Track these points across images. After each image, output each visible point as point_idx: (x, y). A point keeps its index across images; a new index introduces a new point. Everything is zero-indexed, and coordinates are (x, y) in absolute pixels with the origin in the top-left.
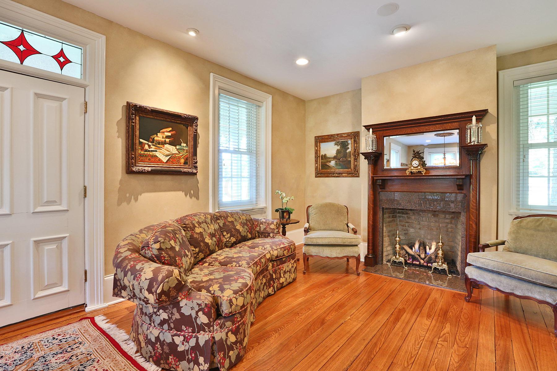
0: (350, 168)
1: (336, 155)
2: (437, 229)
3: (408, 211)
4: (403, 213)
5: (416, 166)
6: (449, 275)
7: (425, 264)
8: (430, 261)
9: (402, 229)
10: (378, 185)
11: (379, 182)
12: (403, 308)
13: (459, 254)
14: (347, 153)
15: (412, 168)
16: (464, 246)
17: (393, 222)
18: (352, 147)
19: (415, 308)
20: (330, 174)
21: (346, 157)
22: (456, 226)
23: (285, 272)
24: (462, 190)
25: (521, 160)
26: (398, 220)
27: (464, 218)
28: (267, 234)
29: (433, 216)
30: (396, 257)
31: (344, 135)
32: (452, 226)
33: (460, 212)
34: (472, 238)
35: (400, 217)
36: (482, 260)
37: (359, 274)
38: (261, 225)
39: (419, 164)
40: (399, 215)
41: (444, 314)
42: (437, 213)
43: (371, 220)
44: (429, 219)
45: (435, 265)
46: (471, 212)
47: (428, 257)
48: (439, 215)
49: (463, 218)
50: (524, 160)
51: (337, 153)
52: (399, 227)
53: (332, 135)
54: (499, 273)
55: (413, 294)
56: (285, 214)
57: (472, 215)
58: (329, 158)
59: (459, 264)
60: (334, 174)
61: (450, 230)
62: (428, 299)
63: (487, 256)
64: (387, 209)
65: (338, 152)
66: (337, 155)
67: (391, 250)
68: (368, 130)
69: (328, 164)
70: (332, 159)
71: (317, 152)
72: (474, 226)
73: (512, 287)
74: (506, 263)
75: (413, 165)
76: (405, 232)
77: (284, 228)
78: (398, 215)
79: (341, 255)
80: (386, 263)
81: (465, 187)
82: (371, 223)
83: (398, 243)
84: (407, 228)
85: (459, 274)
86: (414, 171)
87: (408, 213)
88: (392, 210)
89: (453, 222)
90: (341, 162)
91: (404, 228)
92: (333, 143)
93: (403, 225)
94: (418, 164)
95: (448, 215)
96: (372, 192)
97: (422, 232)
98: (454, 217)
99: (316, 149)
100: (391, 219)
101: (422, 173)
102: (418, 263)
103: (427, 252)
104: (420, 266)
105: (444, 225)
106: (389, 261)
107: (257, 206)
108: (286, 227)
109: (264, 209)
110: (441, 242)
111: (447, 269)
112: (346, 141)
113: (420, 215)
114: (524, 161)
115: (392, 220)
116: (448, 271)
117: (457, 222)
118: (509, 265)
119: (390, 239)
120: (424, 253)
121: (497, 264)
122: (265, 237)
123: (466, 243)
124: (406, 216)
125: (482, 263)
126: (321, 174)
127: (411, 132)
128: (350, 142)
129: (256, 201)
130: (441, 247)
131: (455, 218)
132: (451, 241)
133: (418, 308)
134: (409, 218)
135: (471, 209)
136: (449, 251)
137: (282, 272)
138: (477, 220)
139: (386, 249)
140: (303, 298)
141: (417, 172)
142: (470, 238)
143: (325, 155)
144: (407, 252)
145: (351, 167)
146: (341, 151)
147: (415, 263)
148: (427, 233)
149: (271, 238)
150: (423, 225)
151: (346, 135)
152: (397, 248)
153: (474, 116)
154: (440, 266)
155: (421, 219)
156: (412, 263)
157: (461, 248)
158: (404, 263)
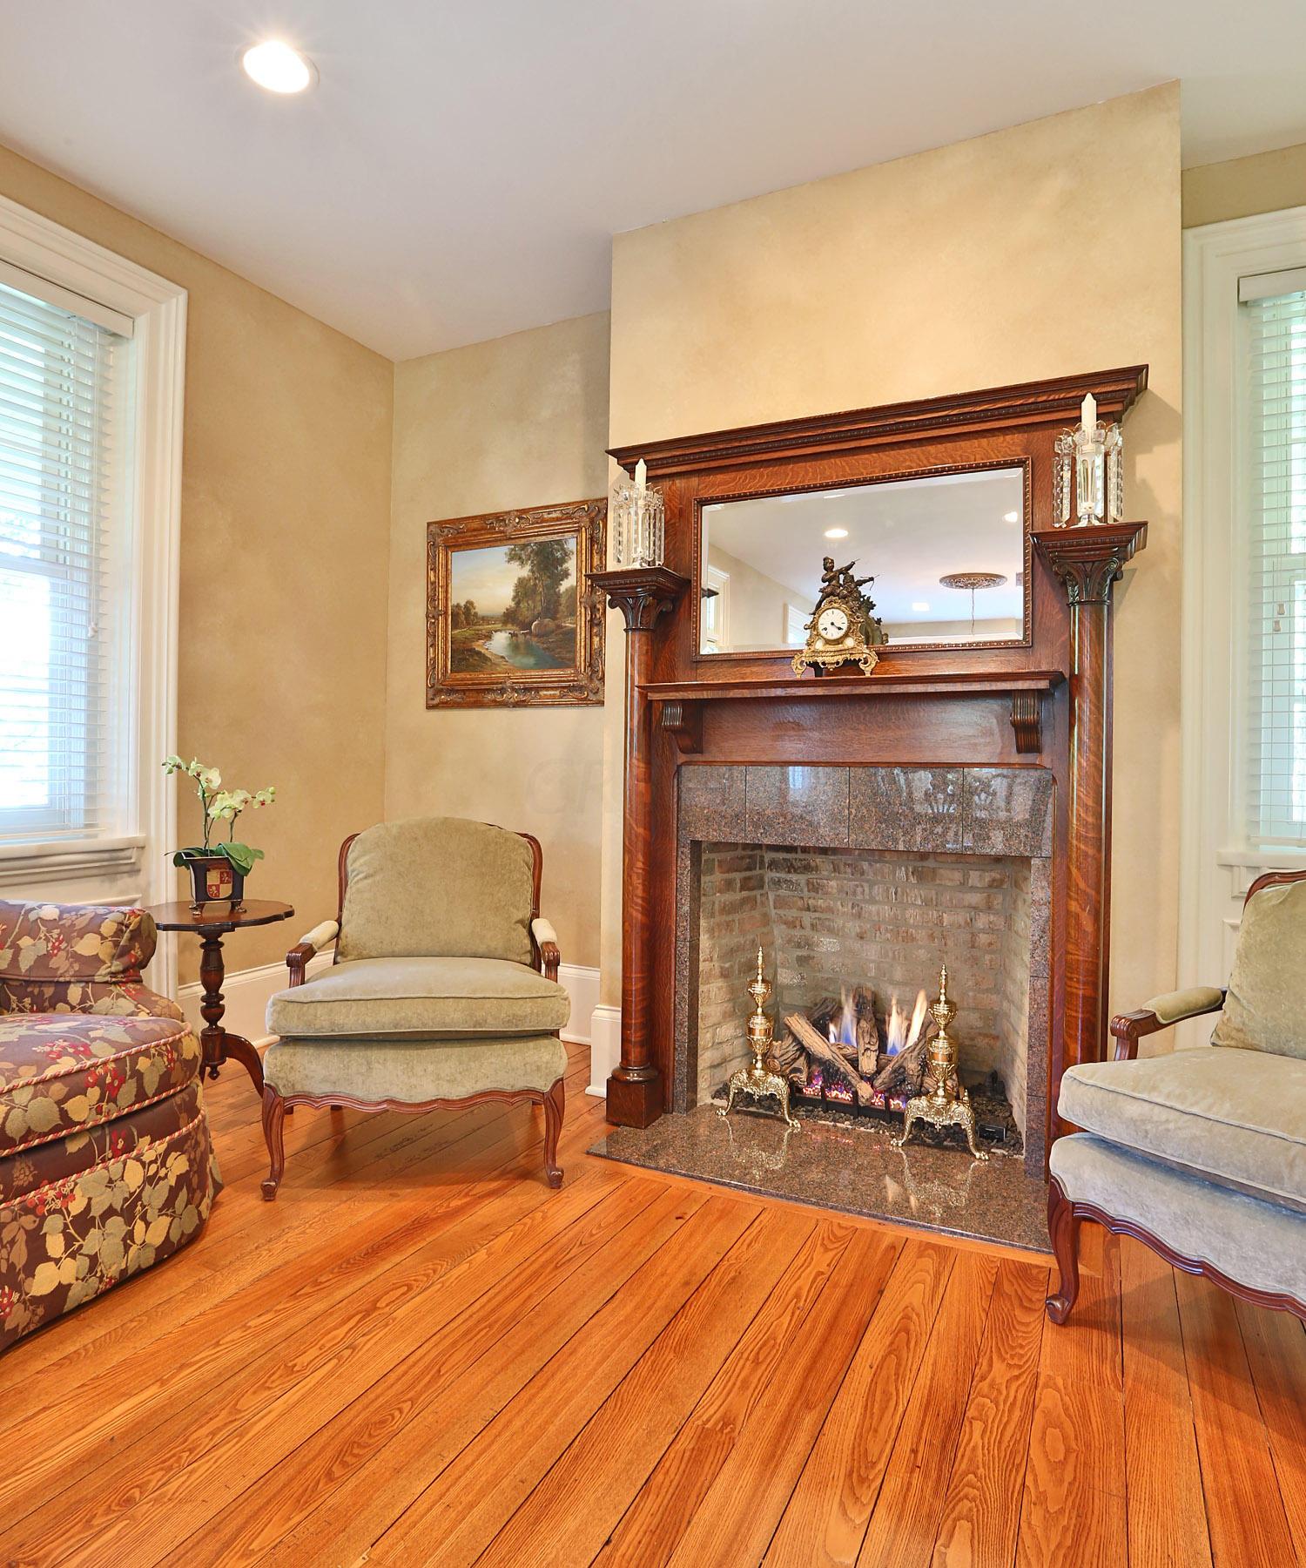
0: (569, 662)
1: (513, 604)
2: (932, 937)
3: (812, 855)
4: (791, 868)
5: (834, 634)
6: (978, 1155)
7: (878, 1102)
8: (899, 1086)
9: (789, 941)
10: (666, 729)
11: (673, 718)
12: (723, 1418)
13: (1022, 1049)
14: (558, 595)
15: (819, 645)
16: (1043, 1020)
17: (747, 907)
18: (579, 570)
19: (791, 1406)
20: (489, 690)
21: (556, 612)
22: (1009, 920)
23: (84, 1223)
24: (1036, 748)
25: (1267, 627)
26: (771, 897)
27: (1045, 884)
28: (49, 991)
29: (913, 880)
30: (750, 1074)
31: (549, 513)
32: (991, 923)
33: (1028, 859)
34: (1078, 982)
35: (777, 883)
36: (1133, 1110)
37: (560, 1178)
38: (25, 942)
39: (849, 628)
40: (775, 875)
41: (944, 1447)
42: (930, 863)
43: (639, 901)
44: (899, 889)
45: (917, 1108)
46: (1074, 855)
47: (889, 1069)
48: (942, 871)
49: (1038, 889)
50: (1277, 623)
51: (518, 598)
52: (776, 932)
53: (499, 517)
54: (1217, 1185)
55: (797, 1296)
56: (213, 878)
57: (1079, 868)
58: (483, 618)
59: (1021, 1098)
60: (502, 691)
61: (983, 939)
62: (871, 1327)
63: (1154, 1088)
64: (717, 846)
65: (523, 590)
66: (518, 604)
67: (737, 1037)
68: (631, 469)
69: (478, 646)
70: (499, 626)
71: (436, 592)
72: (1087, 924)
73: (1288, 1263)
74: (1252, 1126)
75: (823, 633)
76: (800, 953)
77: (212, 947)
78: (770, 875)
79: (460, 1089)
80: (709, 1101)
81: (1046, 739)
82: (637, 915)
83: (760, 1010)
84: (808, 932)
85: (1016, 1146)
86: (827, 660)
87: (813, 864)
88: (740, 852)
89: (998, 901)
90: (536, 636)
91: (797, 933)
92: (502, 551)
93: (790, 919)
94: (845, 627)
95: (978, 873)
96: (639, 767)
97: (871, 952)
98: (1002, 882)
99: (433, 579)
100: (738, 896)
101: (862, 666)
102: (846, 1097)
103: (890, 1046)
104: (857, 1110)
105: (961, 917)
106: (722, 1092)
107: (95, 836)
108: (222, 944)
109: (126, 853)
110: (943, 998)
111: (967, 1126)
112: (558, 542)
113: (862, 873)
114: (1277, 630)
115: (744, 901)
116: (975, 1132)
117: (1015, 902)
118: (1270, 1139)
119: (732, 991)
120: (876, 1047)
121: (1210, 1131)
122: (42, 1006)
123: (1051, 1002)
124: (801, 879)
125: (1132, 1122)
126: (451, 691)
127: (818, 482)
128: (571, 545)
129: (90, 812)
130: (946, 1025)
131: (1005, 887)
132: (987, 990)
133: (809, 1406)
134: (814, 888)
135: (1075, 842)
136: (980, 1034)
137: (53, 1224)
138: (1098, 892)
139: (714, 1035)
140: (153, 1390)
141: (838, 663)
142: (1069, 983)
143: (469, 605)
144: (802, 1049)
145: (574, 660)
146: (535, 585)
147: (836, 1098)
148: (890, 954)
149: (73, 1008)
150: (876, 918)
151: (557, 515)
152: (757, 1032)
153: (1089, 396)
154: (938, 1113)
155: (867, 889)
156: (824, 1095)
157: (1030, 1027)
158: (785, 1103)
